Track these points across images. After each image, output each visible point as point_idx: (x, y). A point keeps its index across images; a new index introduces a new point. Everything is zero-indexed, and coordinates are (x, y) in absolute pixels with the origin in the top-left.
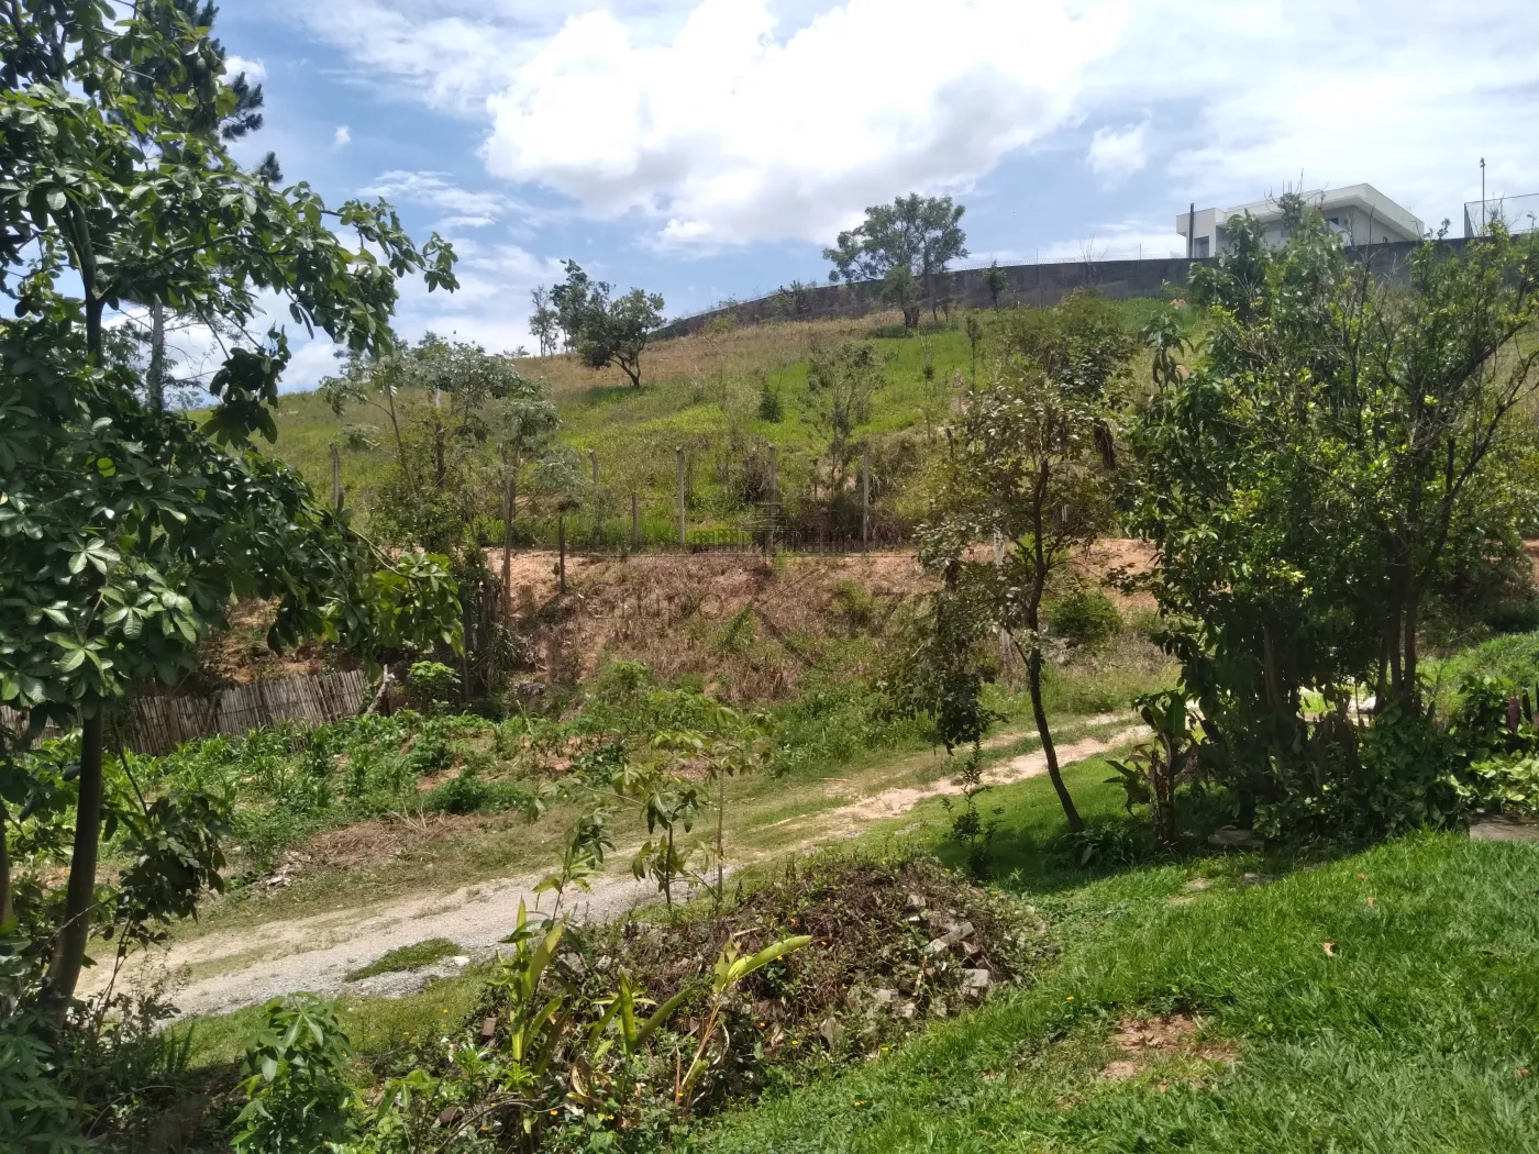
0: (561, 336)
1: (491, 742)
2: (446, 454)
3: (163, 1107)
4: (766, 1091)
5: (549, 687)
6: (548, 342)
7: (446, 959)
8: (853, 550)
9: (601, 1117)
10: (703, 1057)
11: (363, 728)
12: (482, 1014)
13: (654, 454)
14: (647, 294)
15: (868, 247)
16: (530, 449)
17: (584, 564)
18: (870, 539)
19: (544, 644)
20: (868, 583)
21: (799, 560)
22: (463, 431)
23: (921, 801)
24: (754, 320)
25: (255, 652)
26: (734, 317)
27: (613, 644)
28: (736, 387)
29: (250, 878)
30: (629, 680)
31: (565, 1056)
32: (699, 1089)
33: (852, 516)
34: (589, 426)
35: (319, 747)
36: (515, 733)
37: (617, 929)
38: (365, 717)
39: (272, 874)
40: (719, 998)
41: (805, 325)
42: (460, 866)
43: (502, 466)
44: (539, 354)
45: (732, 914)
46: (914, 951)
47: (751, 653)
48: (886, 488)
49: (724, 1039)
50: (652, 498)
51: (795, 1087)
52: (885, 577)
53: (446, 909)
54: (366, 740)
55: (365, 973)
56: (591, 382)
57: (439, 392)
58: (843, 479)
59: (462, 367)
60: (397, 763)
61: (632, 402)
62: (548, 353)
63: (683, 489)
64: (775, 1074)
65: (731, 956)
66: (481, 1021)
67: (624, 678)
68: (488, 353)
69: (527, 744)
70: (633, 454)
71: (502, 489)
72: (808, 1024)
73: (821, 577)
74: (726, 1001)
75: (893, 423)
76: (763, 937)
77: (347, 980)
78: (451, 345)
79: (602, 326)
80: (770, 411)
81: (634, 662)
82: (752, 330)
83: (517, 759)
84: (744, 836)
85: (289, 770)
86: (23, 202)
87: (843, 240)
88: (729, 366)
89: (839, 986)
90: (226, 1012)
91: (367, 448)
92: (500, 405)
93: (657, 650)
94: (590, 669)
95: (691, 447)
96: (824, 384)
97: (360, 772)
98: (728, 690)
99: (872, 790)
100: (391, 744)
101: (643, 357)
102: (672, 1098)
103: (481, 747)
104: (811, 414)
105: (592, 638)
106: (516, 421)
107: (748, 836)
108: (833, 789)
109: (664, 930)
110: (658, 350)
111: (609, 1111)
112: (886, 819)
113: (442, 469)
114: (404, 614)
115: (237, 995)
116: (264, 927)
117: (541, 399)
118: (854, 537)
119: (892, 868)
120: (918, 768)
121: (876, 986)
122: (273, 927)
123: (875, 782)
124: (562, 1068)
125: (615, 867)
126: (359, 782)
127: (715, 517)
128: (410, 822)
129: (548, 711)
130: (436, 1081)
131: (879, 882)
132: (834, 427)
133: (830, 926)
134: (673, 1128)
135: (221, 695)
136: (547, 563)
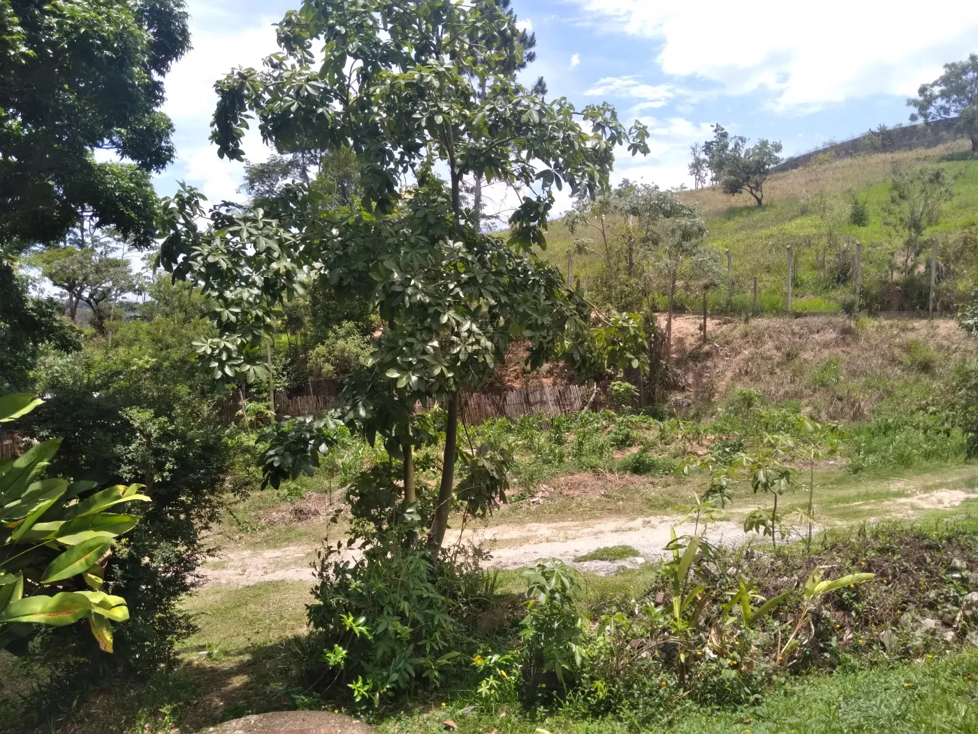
0: (708, 174)
1: (657, 433)
2: (634, 255)
3: (484, 611)
4: (838, 668)
5: (694, 402)
6: (700, 179)
7: (631, 558)
8: (920, 317)
9: (729, 661)
10: (796, 637)
11: (581, 419)
12: (655, 590)
13: (770, 251)
14: (770, 142)
15: (943, 94)
16: (687, 250)
17: (719, 324)
18: (935, 309)
19: (691, 375)
20: (932, 342)
21: (877, 323)
22: (645, 240)
23: (967, 500)
24: (848, 154)
25: (524, 372)
26: (833, 153)
27: (737, 377)
28: (834, 202)
29: (522, 497)
30: (748, 401)
31: (706, 622)
32: (792, 658)
33: (921, 294)
34: (726, 234)
35: (558, 427)
36: (672, 429)
37: (741, 551)
38: (583, 412)
39: (533, 496)
40: (809, 606)
41: (889, 156)
42: (637, 505)
43: (669, 261)
44: (694, 188)
45: (819, 554)
46: (954, 597)
47: (836, 388)
48: (950, 273)
49: (810, 630)
50: (767, 280)
51: (860, 669)
52: (946, 338)
53: (630, 529)
54: (583, 426)
55: (584, 559)
56: (728, 204)
57: (632, 217)
58: (915, 266)
59: (645, 200)
60: (601, 440)
61: (757, 216)
62: (700, 187)
63: (791, 274)
64: (846, 659)
65: (817, 578)
66: (655, 593)
67: (745, 399)
68: (662, 190)
69: (680, 437)
70: (755, 251)
71: (667, 276)
72: (871, 631)
73: (894, 337)
74: (812, 607)
75: (959, 224)
76: (841, 571)
77: (574, 561)
78: (639, 186)
79: (738, 166)
80: (859, 218)
81: (752, 389)
82: (848, 161)
83: (673, 445)
84: (828, 509)
85: (542, 439)
86: (423, 124)
87: (922, 90)
88: (828, 188)
89: (895, 611)
90: (511, 568)
91: (586, 253)
92: (668, 223)
93: (768, 383)
94: (720, 393)
95: (797, 244)
96: (902, 197)
97: (581, 444)
98: (819, 412)
99: (927, 489)
100: (598, 429)
101: (766, 186)
102: (775, 660)
103: (652, 435)
104: (891, 219)
105: (723, 372)
106: (679, 233)
107: (831, 510)
108: (896, 485)
109: (771, 557)
110: (777, 179)
111: (734, 659)
112: (937, 510)
113: (631, 264)
114: (613, 350)
115: (516, 560)
116: (529, 525)
117: (695, 217)
118: (922, 308)
119: (940, 539)
120: (966, 476)
121: (924, 616)
122: (534, 526)
123: (930, 483)
124: (704, 630)
125: (737, 518)
126: (580, 450)
127: (813, 293)
128: (609, 476)
129: (693, 418)
130: (630, 621)
131: (929, 547)
132: (909, 229)
133: (890, 572)
134: (774, 677)
135: (506, 395)
136: (695, 323)
